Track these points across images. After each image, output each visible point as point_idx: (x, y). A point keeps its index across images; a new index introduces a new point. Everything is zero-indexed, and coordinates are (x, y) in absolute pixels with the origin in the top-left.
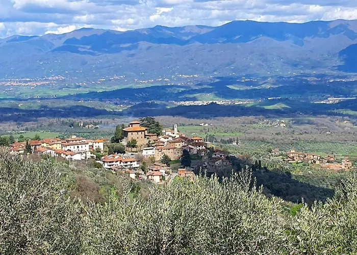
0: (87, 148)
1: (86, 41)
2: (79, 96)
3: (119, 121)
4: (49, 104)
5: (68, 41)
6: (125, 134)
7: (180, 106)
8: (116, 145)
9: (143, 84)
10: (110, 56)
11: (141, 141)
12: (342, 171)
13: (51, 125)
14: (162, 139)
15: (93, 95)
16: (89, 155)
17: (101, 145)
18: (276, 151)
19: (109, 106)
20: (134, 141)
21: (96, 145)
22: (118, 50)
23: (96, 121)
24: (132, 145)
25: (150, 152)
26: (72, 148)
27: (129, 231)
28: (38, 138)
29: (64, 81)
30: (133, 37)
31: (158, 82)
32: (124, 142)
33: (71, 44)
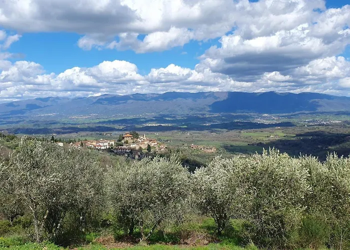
0: (107, 144)
1: (106, 99)
2: (104, 122)
3: (120, 133)
4: (91, 126)
5: (99, 99)
6: (123, 138)
7: (147, 126)
8: (119, 143)
9: (131, 117)
10: (117, 106)
11: (130, 141)
12: (212, 152)
13: (91, 134)
14: (139, 140)
15: (110, 122)
16: (108, 147)
17: (113, 143)
18: (186, 145)
19: (116, 126)
20: (127, 141)
21: (111, 143)
22: (119, 104)
23: (111, 132)
24: (127, 142)
25: (134, 146)
26: (100, 144)
27: (123, 179)
28: (86, 140)
29: (97, 116)
30: (126, 98)
31: (137, 116)
32: (123, 142)
33: (100, 100)
